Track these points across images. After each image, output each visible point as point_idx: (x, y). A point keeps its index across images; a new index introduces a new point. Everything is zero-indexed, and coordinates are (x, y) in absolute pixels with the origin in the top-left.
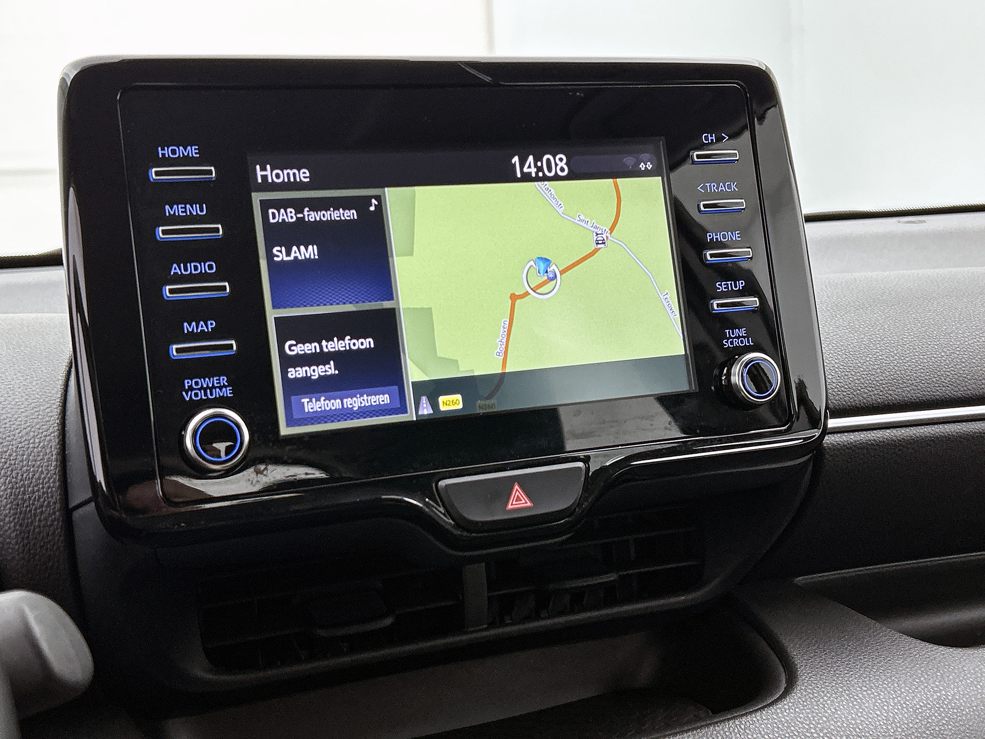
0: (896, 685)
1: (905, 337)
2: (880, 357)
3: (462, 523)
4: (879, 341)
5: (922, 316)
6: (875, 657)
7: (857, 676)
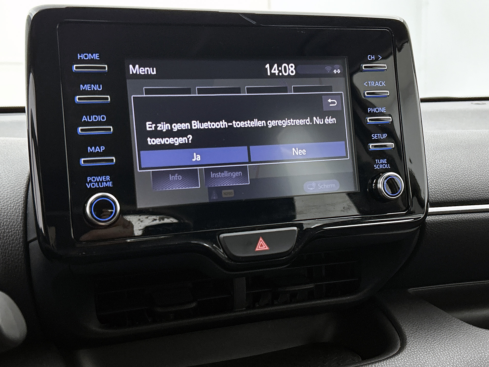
0: (458, 349)
1: (472, 166)
2: (458, 176)
3: (232, 257)
4: (458, 167)
5: (481, 155)
6: (448, 334)
7: (438, 343)
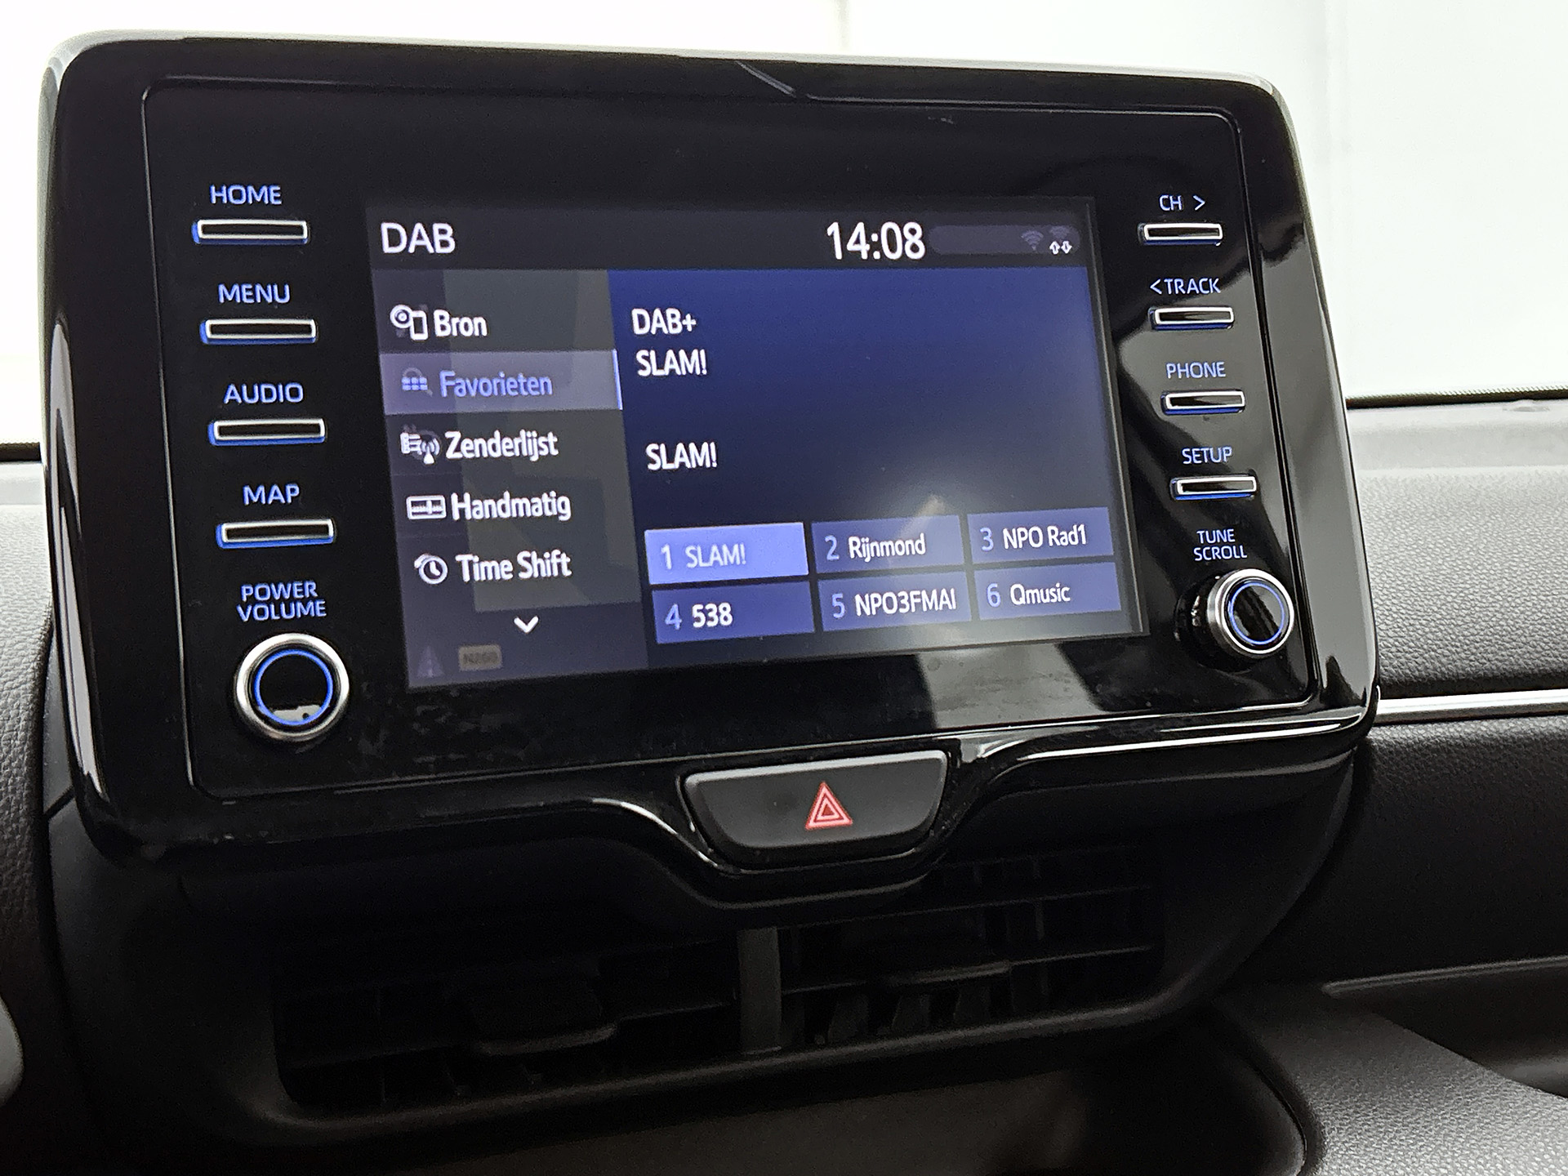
0: (1499, 1166)
1: (1514, 564)
2: (1471, 597)
3: (726, 851)
4: (1469, 570)
5: (1544, 532)
6: (1462, 1117)
7: (1431, 1149)
